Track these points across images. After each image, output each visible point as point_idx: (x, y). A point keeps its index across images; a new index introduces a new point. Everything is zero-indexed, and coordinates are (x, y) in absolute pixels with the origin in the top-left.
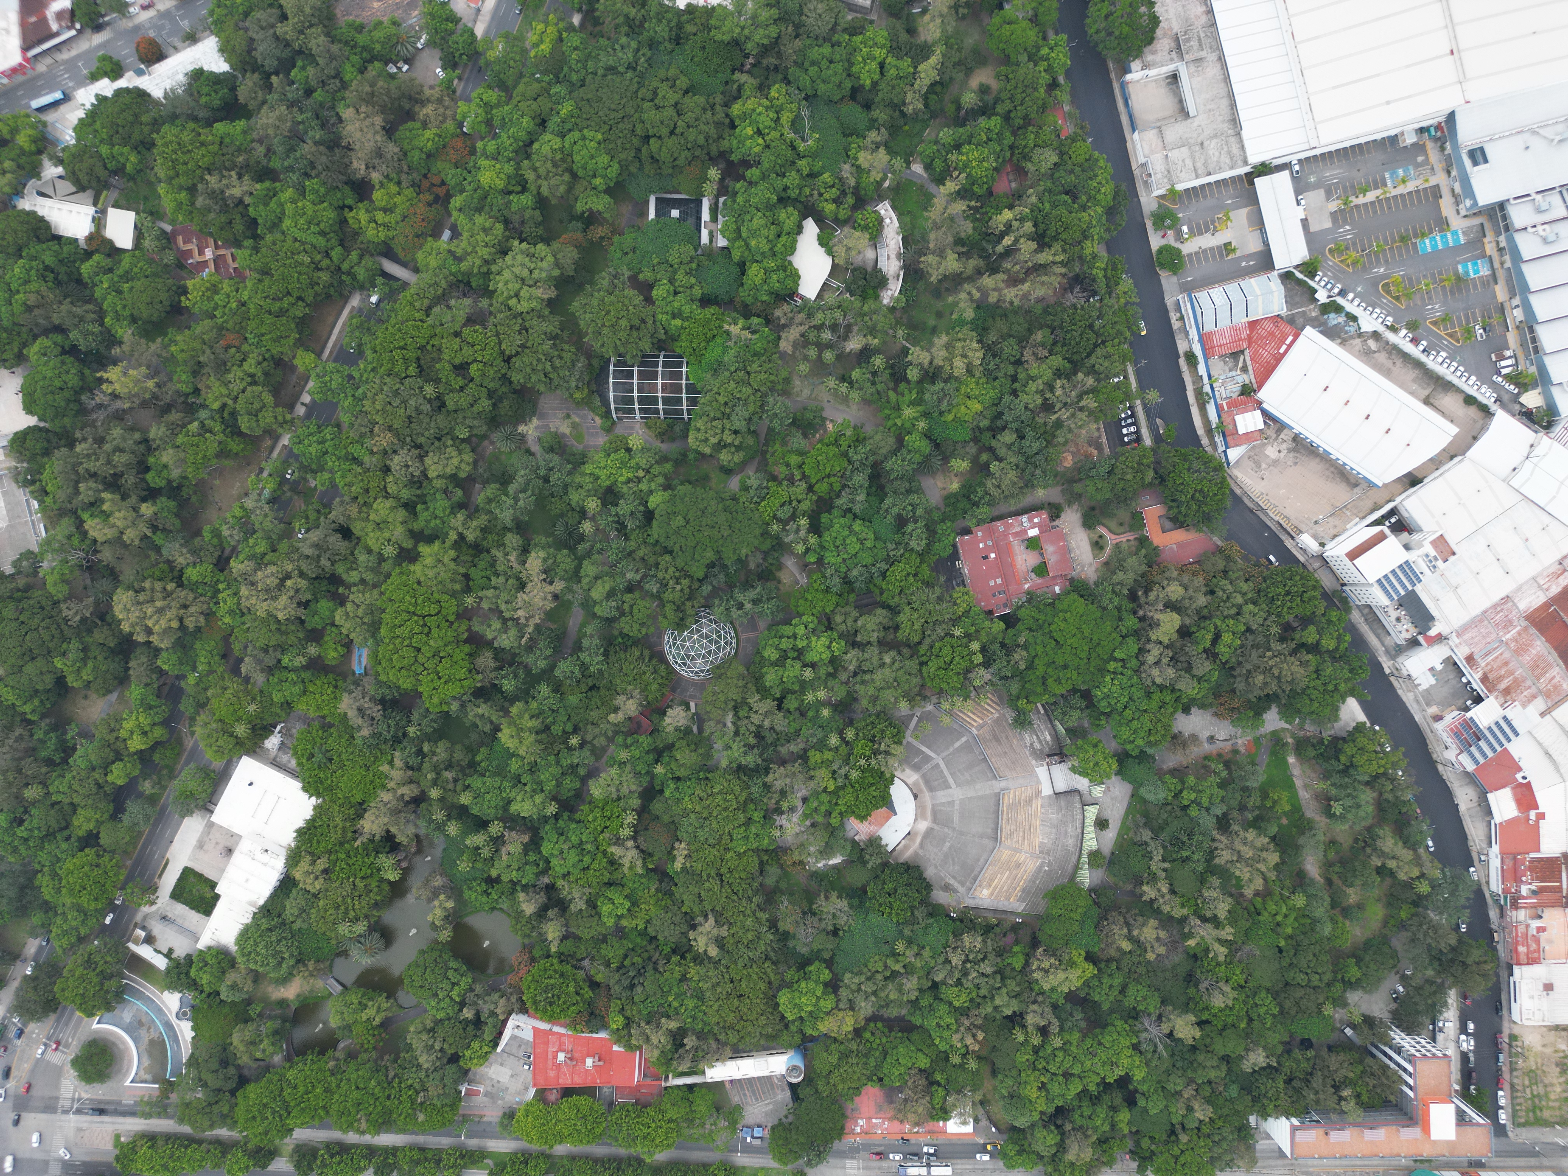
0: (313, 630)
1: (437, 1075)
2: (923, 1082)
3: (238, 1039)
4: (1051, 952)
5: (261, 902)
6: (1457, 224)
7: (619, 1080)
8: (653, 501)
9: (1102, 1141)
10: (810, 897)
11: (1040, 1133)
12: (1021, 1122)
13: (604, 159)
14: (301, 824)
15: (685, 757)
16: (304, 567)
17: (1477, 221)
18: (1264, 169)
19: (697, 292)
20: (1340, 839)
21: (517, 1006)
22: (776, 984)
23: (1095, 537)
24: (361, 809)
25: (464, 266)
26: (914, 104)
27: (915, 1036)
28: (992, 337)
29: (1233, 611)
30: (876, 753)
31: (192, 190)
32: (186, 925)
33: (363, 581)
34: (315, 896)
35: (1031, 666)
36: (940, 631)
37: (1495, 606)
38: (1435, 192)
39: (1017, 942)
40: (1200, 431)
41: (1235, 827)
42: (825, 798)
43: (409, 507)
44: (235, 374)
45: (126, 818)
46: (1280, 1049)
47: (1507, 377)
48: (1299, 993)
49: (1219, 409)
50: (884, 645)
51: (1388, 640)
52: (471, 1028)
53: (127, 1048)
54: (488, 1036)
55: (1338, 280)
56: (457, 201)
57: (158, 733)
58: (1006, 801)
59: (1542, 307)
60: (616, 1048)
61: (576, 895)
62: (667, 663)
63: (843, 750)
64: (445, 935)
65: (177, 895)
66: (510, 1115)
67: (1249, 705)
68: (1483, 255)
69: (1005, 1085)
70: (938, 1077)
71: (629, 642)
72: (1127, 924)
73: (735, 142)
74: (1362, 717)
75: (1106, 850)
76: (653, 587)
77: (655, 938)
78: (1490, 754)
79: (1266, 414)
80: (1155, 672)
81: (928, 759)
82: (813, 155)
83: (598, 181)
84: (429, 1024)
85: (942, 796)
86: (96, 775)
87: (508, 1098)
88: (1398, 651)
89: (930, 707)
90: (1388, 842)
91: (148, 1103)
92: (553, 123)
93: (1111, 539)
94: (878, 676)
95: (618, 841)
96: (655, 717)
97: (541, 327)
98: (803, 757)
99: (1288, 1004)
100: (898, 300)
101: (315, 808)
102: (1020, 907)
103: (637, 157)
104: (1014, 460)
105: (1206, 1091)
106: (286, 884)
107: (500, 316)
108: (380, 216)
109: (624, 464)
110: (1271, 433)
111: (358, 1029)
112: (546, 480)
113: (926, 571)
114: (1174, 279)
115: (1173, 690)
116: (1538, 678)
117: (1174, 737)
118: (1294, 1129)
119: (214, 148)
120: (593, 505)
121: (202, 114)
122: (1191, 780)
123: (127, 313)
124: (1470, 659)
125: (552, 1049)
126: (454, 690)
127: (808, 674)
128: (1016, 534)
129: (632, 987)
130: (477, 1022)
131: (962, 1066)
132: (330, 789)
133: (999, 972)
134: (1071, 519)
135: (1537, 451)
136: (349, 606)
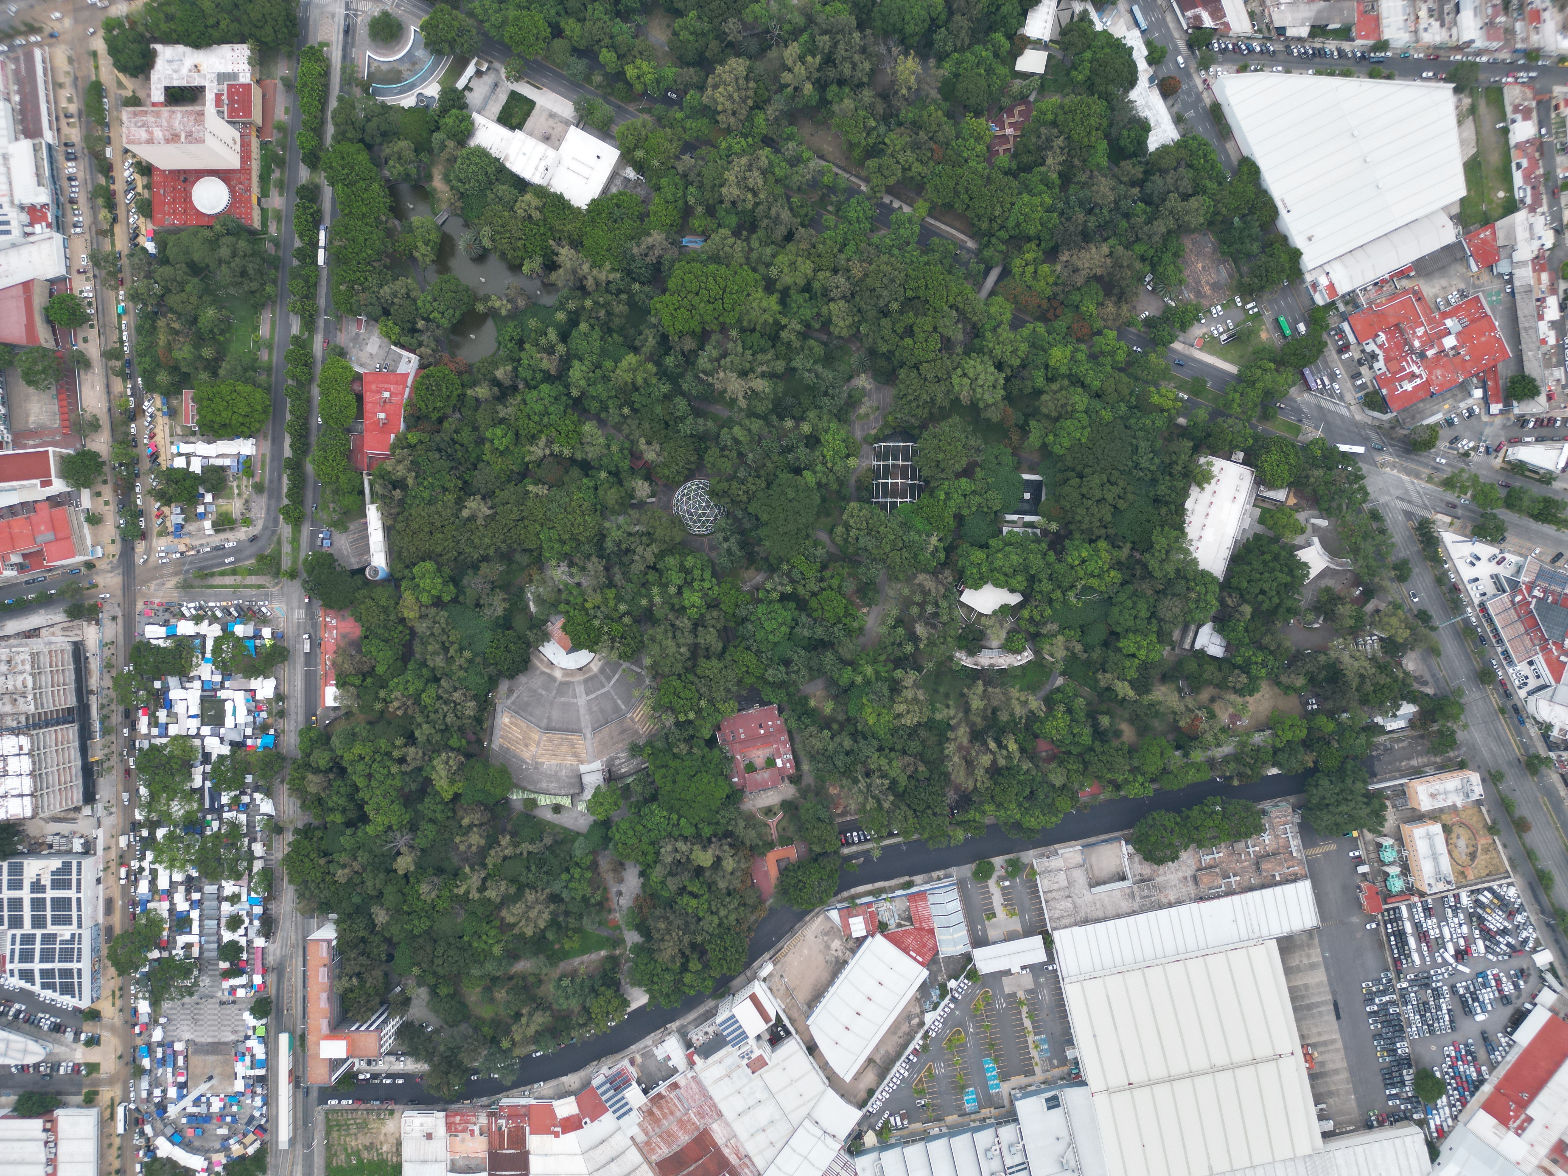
0: (715, 211)
1: (374, 300)
2: (366, 669)
3: (404, 145)
4: (461, 767)
5: (508, 165)
6: (1005, 1088)
7: (369, 438)
8: (807, 474)
9: (320, 801)
10: (505, 587)
11: (327, 755)
12: (335, 742)
13: (1066, 443)
14: (567, 197)
15: (612, 496)
16: (761, 207)
17: (1006, 1102)
18: (1049, 943)
19: (965, 512)
20: (543, 988)
21: (425, 362)
22: (440, 560)
23: (775, 810)
24: (576, 244)
25: (988, 335)
26: (1104, 679)
27: (399, 664)
28: (923, 733)
29: (714, 908)
30: (613, 640)
31: (1054, 124)
32: (491, 103)
33: (751, 250)
34: (512, 209)
35: (675, 756)
36: (704, 690)
37: (715, 1106)
38: (1030, 1072)
39: (469, 742)
40: (853, 891)
41: (552, 907)
42: (580, 600)
43: (807, 288)
44: (910, 157)
45: (573, 60)
46: (387, 935)
47: (888, 1121)
48: (429, 949)
49: (869, 904)
50: (694, 649)
51: (691, 1027)
52: (409, 325)
53: (395, 53)
54: (403, 339)
55: (964, 997)
56: (1041, 328)
57: (639, 88)
58: (576, 738)
59: (938, 1147)
60: (393, 436)
61: (510, 410)
62: (686, 481)
63: (616, 615)
64: (480, 308)
65: (514, 96)
66: (342, 353)
67: (644, 920)
68: (981, 1107)
69: (362, 729)
70: (369, 680)
71: (700, 454)
72: (481, 825)
73: (1077, 543)
74: (634, 1006)
75: (538, 813)
76: (741, 474)
77: (475, 468)
78: (604, 1098)
79: (865, 938)
80: (669, 848)
81: (609, 679)
82: (1065, 602)
83: (1051, 438)
84: (413, 294)
85: (580, 689)
86: (607, 40)
87: (354, 351)
88: (683, 1034)
89: (648, 681)
90: (540, 1019)
91: (353, 72)
92: (1097, 404)
93: (773, 821)
94: (670, 642)
95: (550, 442)
96: (644, 472)
97: (939, 392)
98: (611, 584)
99: (421, 940)
100: (958, 664)
101: (579, 208)
102: (495, 746)
103: (1068, 469)
104: (831, 747)
105: (356, 880)
106: (521, 184)
107: (949, 362)
108: (1030, 269)
109: (836, 453)
110: (851, 944)
111: (409, 238)
112: (826, 394)
113: (749, 680)
114: (969, 875)
115: (655, 862)
116: (660, 1136)
117: (622, 865)
118: (329, 941)
119: (1086, 141)
120: (806, 428)
121: (1114, 131)
122: (588, 875)
123: (961, 71)
124: (675, 1086)
125: (392, 387)
126: (666, 321)
127: (673, 590)
128: (778, 750)
129: (439, 450)
130: (413, 331)
131: (377, 698)
132: (593, 221)
133: (447, 728)
134: (788, 791)
135: (829, 1140)
136: (731, 240)
